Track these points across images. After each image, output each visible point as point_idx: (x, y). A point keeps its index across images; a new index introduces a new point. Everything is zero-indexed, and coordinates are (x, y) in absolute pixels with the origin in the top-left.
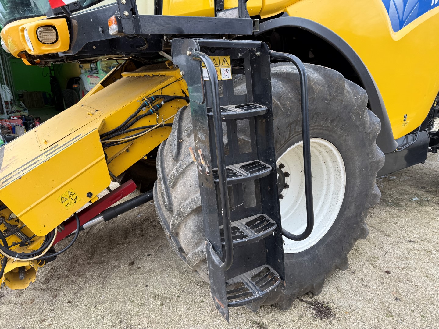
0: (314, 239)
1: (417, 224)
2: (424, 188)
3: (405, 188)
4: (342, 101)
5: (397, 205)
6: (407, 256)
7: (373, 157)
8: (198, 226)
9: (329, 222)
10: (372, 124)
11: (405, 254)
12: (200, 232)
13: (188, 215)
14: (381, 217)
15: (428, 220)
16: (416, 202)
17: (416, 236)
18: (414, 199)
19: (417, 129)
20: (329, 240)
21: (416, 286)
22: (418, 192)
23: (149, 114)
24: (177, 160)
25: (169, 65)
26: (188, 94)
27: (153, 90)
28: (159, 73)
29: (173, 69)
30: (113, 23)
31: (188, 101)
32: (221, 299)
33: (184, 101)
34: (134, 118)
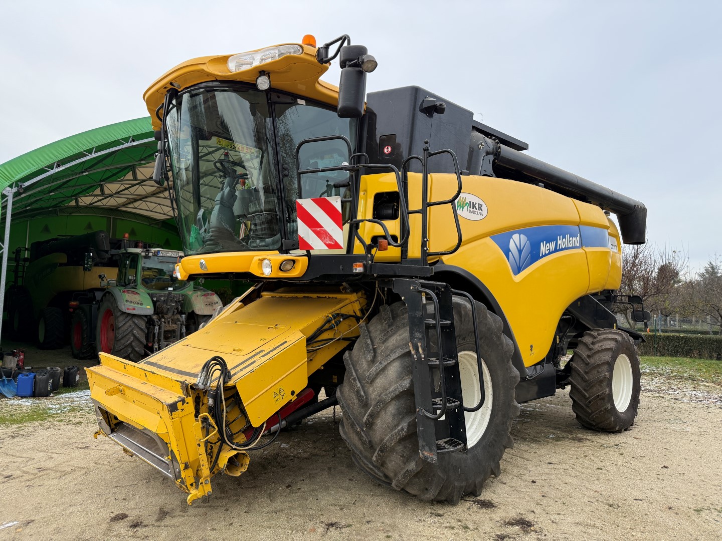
0: (472, 441)
1: (555, 452)
2: (559, 428)
3: (541, 428)
4: (486, 324)
5: (535, 441)
6: (549, 472)
7: (511, 373)
8: (398, 409)
9: (482, 427)
10: (508, 345)
11: (546, 471)
12: (400, 414)
13: (391, 401)
14: (522, 449)
15: (564, 450)
16: (553, 438)
17: (554, 460)
18: (551, 436)
19: (543, 360)
20: (484, 443)
21: (558, 488)
22: (553, 431)
23: (331, 328)
24: (373, 361)
25: (343, 290)
26: (359, 314)
27: (334, 309)
28: (327, 295)
29: (346, 293)
30: (359, 266)
31: (358, 319)
32: (430, 450)
33: (354, 319)
34: (320, 331)
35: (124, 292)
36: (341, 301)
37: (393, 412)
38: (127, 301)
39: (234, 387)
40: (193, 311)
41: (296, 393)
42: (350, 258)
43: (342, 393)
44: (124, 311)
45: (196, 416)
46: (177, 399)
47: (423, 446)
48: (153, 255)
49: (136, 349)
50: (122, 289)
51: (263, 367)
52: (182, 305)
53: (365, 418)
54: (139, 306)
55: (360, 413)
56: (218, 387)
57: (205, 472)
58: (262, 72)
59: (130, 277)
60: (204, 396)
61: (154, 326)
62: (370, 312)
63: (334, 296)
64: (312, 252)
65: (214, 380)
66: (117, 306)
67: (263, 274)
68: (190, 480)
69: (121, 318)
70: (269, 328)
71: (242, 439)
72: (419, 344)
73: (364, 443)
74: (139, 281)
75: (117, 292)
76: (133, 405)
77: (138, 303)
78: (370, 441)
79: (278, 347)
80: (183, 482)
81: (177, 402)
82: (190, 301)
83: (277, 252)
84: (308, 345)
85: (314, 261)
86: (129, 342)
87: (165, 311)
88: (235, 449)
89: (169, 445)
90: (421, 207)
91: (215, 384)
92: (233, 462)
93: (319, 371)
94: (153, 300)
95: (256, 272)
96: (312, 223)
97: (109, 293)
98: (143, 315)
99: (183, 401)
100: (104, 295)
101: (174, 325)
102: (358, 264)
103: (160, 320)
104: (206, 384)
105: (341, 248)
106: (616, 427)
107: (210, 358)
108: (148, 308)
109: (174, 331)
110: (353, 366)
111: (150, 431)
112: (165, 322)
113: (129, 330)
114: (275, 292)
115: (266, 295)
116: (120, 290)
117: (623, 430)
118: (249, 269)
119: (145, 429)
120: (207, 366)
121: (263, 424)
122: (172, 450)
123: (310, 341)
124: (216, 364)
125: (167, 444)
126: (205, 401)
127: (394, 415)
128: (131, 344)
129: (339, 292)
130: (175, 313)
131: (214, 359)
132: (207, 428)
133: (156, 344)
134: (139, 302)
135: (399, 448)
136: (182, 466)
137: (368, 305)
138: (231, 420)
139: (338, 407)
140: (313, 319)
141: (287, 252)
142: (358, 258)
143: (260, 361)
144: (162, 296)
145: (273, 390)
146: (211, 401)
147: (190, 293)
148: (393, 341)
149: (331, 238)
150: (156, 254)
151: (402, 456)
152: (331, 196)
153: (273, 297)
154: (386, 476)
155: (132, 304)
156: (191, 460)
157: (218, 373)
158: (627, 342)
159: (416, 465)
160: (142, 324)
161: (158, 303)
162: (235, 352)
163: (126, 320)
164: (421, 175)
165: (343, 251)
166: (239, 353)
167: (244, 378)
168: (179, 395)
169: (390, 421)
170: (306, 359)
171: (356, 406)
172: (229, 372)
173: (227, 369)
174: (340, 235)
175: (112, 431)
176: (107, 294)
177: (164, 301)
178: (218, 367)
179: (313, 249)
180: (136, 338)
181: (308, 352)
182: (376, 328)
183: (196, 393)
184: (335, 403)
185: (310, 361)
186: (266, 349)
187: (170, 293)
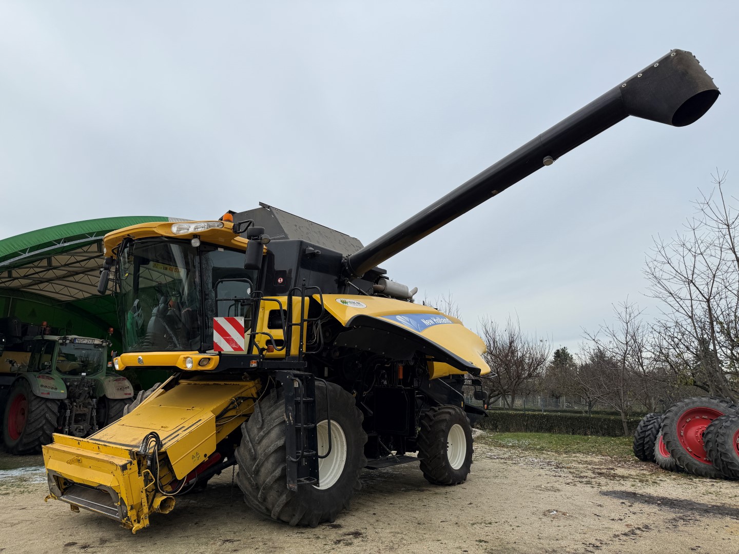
1: (399, 498)
2: (412, 484)
3: (398, 484)
5: (389, 492)
9: (338, 475)
15: (407, 497)
17: (396, 502)
20: (338, 485)
21: (389, 517)
22: (407, 486)
23: (234, 408)
24: (261, 428)
25: (244, 378)
26: (255, 396)
27: (237, 393)
28: (232, 383)
29: (247, 381)
30: (254, 363)
31: (255, 400)
32: (294, 482)
33: (252, 401)
34: (226, 410)
35: (39, 377)
36: (242, 387)
37: (273, 461)
38: (42, 386)
39: (165, 453)
40: (105, 396)
41: (208, 456)
42: (249, 356)
43: (238, 452)
44: (39, 395)
45: (139, 473)
46: (127, 462)
47: (289, 481)
48: (70, 343)
49: (47, 432)
50: (37, 374)
51: (185, 439)
52: (94, 390)
53: (254, 467)
54: (54, 390)
55: (251, 464)
56: (154, 452)
57: (146, 510)
58: (195, 236)
59: (46, 363)
60: (144, 459)
61: (66, 410)
62: (262, 395)
63: (237, 383)
64: (222, 352)
65: (152, 448)
66: (31, 391)
67: (186, 367)
68: (134, 518)
69: (34, 403)
70: (187, 410)
71: (169, 488)
72: (290, 414)
73: (252, 486)
74: (54, 367)
75: (31, 376)
76: (89, 470)
77: (52, 388)
78: (256, 484)
79: (195, 424)
80: (129, 519)
81: (127, 464)
82: (102, 386)
83: (197, 352)
84: (216, 421)
85: (223, 357)
86: (41, 425)
87: (77, 395)
88: (165, 495)
89: (119, 494)
90: (300, 322)
91: (151, 451)
92: (163, 504)
93: (224, 439)
94: (66, 385)
95: (180, 365)
96: (224, 334)
97: (23, 378)
98: (56, 400)
99: (131, 463)
100: (17, 380)
101: (85, 409)
102: (254, 361)
103: (71, 404)
104: (146, 451)
105: (243, 350)
106: (450, 481)
107: (148, 433)
108: (62, 393)
109: (84, 415)
110: (248, 432)
111: (105, 486)
112: (76, 406)
113: (42, 413)
114: (191, 379)
115: (183, 382)
116: (35, 376)
117: (456, 483)
118: (176, 364)
119: (101, 485)
120: (147, 439)
121: (185, 477)
122: (121, 498)
123: (218, 418)
124: (152, 437)
125: (118, 493)
126: (145, 463)
127: (273, 463)
128: (42, 426)
129: (241, 380)
130: (87, 397)
131: (151, 434)
132: (147, 481)
133: (67, 427)
134: (53, 386)
135: (276, 486)
136: (129, 508)
137: (263, 388)
138: (162, 476)
139: (237, 466)
140: (221, 403)
141: (204, 352)
142: (255, 357)
143: (182, 434)
144: (75, 381)
145: (192, 454)
146: (149, 463)
147: (103, 378)
148: (276, 413)
149: (236, 344)
150: (72, 341)
151: (278, 491)
152: (237, 316)
153: (189, 384)
154: (268, 509)
155: (47, 389)
156: (135, 503)
157: (153, 443)
158: (459, 415)
159: (286, 497)
160: (55, 408)
161: (71, 388)
162: (163, 429)
163: (40, 404)
164: (301, 298)
165: (245, 352)
166: (166, 429)
167: (172, 447)
168: (127, 459)
169: (270, 467)
170: (215, 432)
171: (248, 460)
172: (161, 442)
173: (160, 440)
174: (242, 342)
175: (63, 494)
176: (20, 379)
177: (77, 385)
178: (154, 439)
179: (223, 350)
180: (48, 421)
181: (217, 426)
182: (266, 404)
183: (138, 457)
184: (235, 463)
185: (218, 433)
186: (186, 425)
187: (83, 377)
